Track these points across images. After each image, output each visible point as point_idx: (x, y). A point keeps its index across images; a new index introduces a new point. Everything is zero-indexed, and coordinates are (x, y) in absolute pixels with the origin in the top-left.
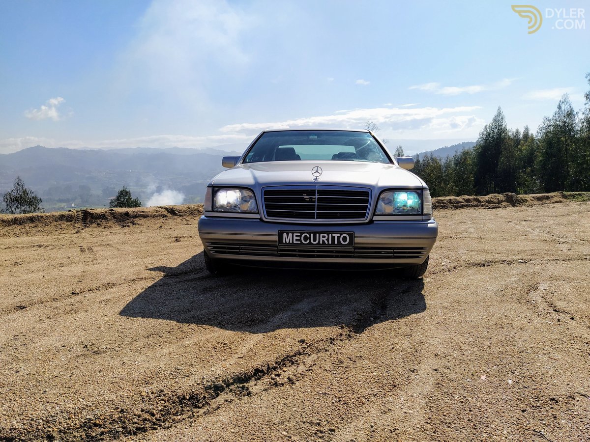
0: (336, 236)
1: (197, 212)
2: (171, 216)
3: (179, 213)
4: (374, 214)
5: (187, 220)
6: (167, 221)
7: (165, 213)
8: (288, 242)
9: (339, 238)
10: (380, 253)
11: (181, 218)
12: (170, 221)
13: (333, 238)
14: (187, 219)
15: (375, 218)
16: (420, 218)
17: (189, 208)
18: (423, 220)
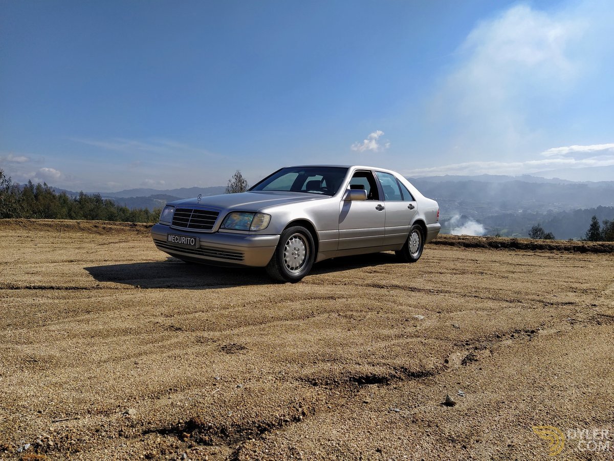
0: (189, 239)
4: (220, 228)
9: (190, 240)
10: (216, 253)
13: (188, 240)
15: (220, 230)
16: (247, 233)
18: (249, 235)
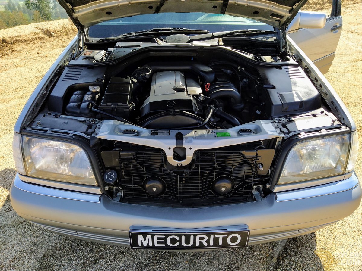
0: (221, 236)
1: (71, 32)
2: (47, 37)
3: (55, 33)
5: (63, 42)
6: (44, 44)
7: (42, 35)
8: (145, 244)
9: (225, 238)
11: (57, 39)
12: (47, 43)
13: (216, 240)
14: (63, 40)
17: (64, 28)
